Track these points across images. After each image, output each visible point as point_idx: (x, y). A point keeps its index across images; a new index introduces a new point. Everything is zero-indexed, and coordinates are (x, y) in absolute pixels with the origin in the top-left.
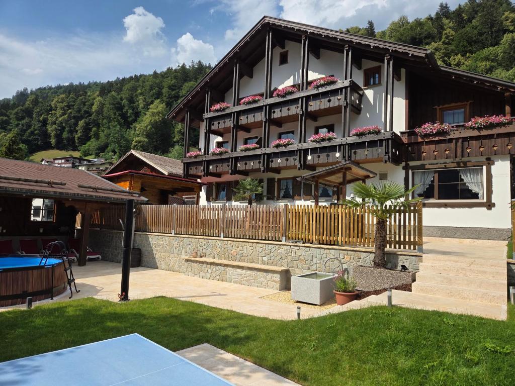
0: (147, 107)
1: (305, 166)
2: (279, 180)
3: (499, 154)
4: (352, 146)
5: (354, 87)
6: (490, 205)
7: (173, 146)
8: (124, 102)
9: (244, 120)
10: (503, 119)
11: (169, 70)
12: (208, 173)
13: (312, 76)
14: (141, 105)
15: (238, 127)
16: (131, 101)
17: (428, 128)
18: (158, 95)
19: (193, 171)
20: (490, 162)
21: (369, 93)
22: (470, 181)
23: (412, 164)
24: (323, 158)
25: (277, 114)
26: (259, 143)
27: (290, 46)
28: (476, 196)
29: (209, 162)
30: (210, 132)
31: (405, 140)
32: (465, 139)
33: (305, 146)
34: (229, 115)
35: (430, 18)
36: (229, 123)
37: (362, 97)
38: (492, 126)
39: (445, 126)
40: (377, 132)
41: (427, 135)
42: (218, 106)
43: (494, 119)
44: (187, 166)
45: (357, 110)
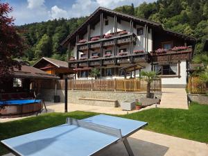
0: (40, 37)
1: (117, 64)
2: (106, 69)
3: (182, 60)
4: (133, 57)
5: (134, 35)
6: (179, 77)
7: (53, 54)
8: (30, 35)
9: (92, 46)
10: (184, 48)
11: (49, 21)
12: (78, 67)
13: (119, 30)
14: (38, 36)
15: (90, 49)
16: (33, 34)
17: (159, 50)
18: (45, 32)
19: (72, 66)
20: (179, 62)
21: (139, 37)
22: (173, 69)
23: (154, 63)
24: (123, 61)
25: (106, 44)
26: (99, 55)
27: (109, 18)
28: (175, 74)
29: (79, 63)
30: (78, 51)
31: (152, 54)
32: (172, 54)
33: (117, 57)
34: (86, 45)
35: (155, 3)
36: (87, 47)
37: (136, 39)
38: (180, 50)
39: (165, 50)
40: (142, 52)
41: (159, 53)
42: (82, 41)
43: (181, 48)
44: (70, 64)
45: (135, 43)
